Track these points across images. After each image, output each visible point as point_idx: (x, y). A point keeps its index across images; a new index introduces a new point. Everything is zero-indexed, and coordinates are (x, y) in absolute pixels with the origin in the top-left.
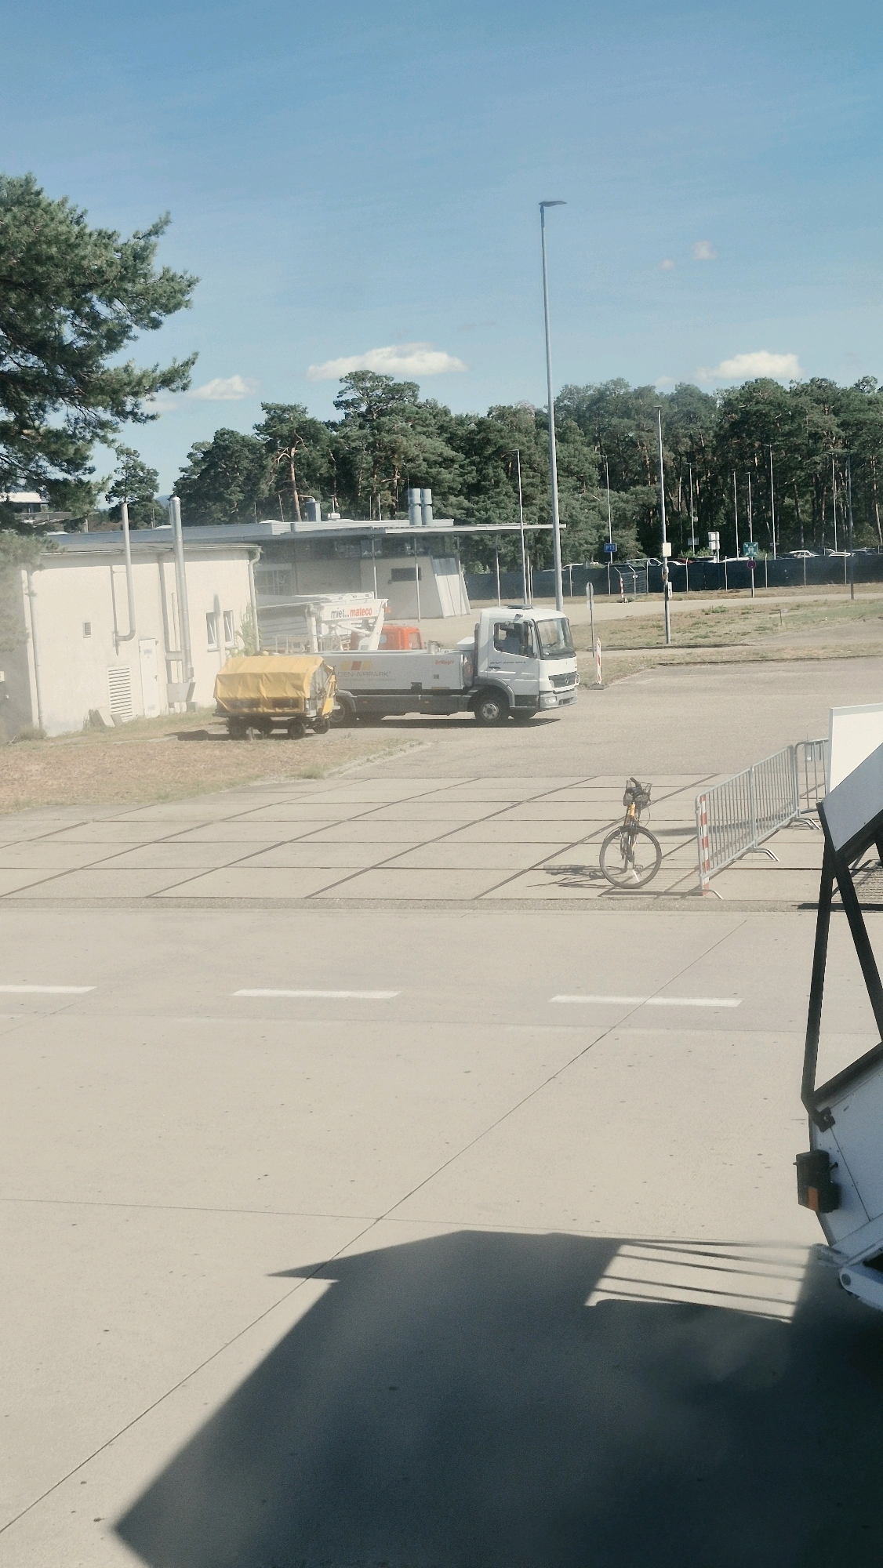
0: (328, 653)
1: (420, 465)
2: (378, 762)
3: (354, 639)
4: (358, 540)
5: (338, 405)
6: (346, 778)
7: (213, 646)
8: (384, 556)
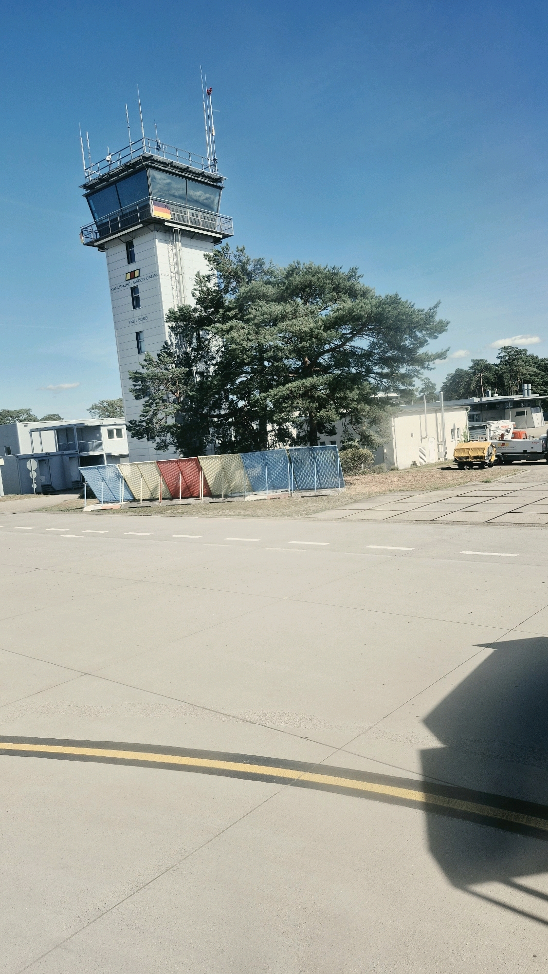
0: (493, 441)
1: (527, 376)
2: (510, 477)
3: (503, 436)
4: (504, 403)
5: (498, 358)
6: (499, 482)
7: (453, 440)
8: (513, 408)
